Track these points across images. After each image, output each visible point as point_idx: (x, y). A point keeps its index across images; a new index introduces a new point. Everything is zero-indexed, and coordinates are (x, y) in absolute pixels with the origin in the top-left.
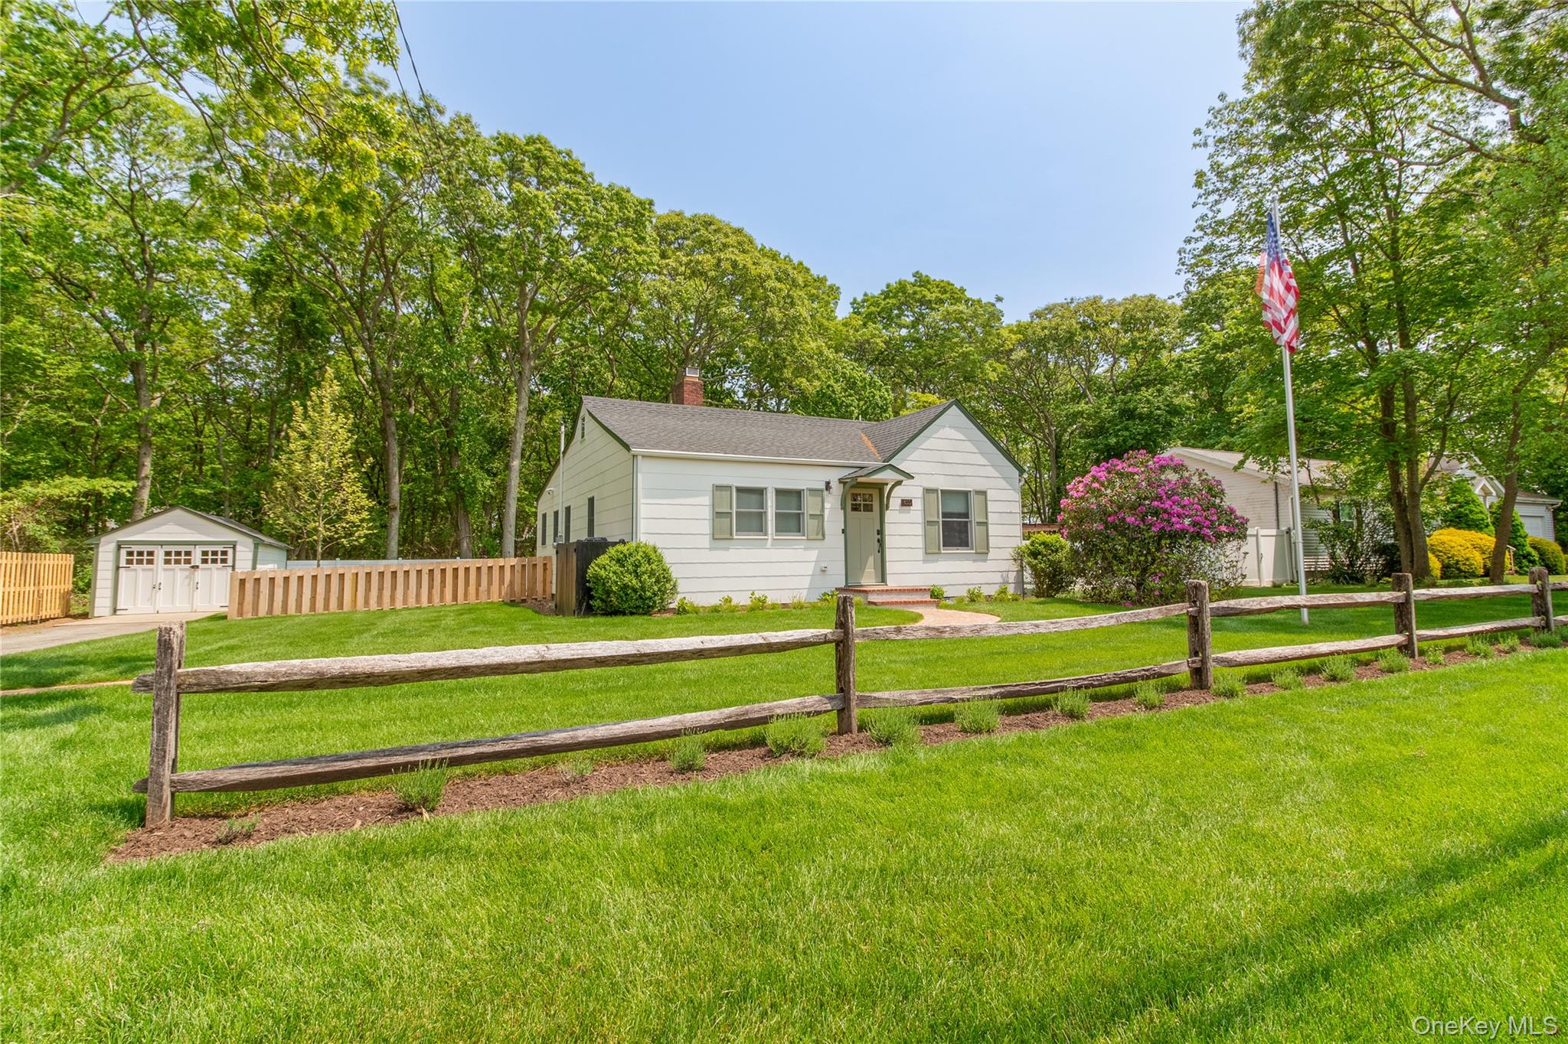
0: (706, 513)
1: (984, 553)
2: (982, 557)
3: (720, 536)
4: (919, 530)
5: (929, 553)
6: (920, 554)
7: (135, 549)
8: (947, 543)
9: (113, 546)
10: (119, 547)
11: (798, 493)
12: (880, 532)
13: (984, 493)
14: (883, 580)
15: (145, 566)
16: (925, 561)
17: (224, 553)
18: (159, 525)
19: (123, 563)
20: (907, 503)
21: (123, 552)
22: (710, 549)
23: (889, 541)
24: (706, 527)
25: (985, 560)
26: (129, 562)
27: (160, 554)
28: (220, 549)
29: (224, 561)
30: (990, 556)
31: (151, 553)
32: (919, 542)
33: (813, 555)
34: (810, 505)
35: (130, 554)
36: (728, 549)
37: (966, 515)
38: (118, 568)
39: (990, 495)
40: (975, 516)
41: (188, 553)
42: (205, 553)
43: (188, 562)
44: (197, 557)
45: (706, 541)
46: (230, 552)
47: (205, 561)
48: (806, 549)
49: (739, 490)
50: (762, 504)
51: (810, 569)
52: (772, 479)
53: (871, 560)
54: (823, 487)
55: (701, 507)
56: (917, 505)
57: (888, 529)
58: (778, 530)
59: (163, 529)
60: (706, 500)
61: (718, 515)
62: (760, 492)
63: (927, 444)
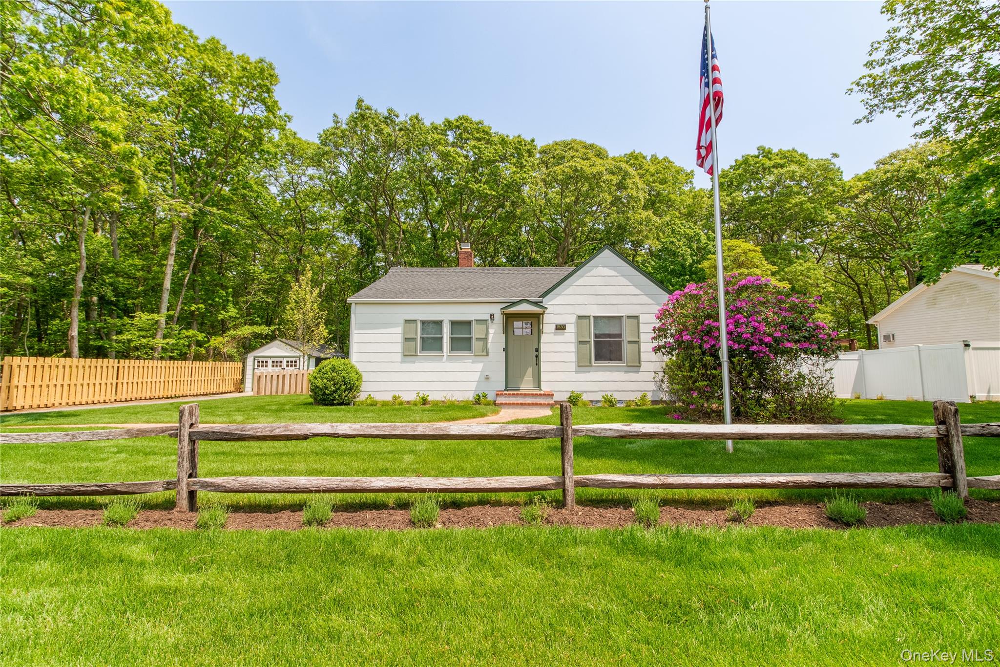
0: (399, 338)
1: (636, 365)
2: (635, 369)
3: (408, 354)
4: (572, 348)
5: (582, 365)
6: (573, 367)
7: (261, 360)
8: (598, 357)
9: (253, 358)
10: (255, 359)
11: (469, 323)
12: (537, 350)
13: (637, 317)
14: (539, 386)
15: (264, 368)
16: (577, 372)
17: (295, 362)
18: (270, 348)
19: (256, 367)
20: (561, 328)
21: (256, 361)
22: (401, 362)
23: (543, 357)
24: (399, 348)
25: (638, 372)
26: (258, 366)
27: (270, 364)
28: (293, 359)
29: (295, 366)
30: (642, 369)
31: (266, 362)
32: (573, 357)
33: (479, 366)
34: (477, 331)
35: (259, 362)
36: (414, 362)
37: (620, 336)
38: (254, 369)
39: (642, 319)
40: (627, 336)
41: (281, 362)
42: (288, 362)
43: (281, 366)
44: (284, 364)
45: (399, 357)
46: (298, 361)
47: (287, 366)
48: (473, 362)
49: (423, 323)
50: (441, 331)
51: (476, 377)
52: (447, 314)
53: (530, 370)
54: (488, 317)
55: (396, 334)
56: (571, 329)
57: (543, 348)
58: (453, 349)
59: (272, 350)
60: (399, 330)
61: (407, 339)
62: (439, 324)
63: (580, 282)
